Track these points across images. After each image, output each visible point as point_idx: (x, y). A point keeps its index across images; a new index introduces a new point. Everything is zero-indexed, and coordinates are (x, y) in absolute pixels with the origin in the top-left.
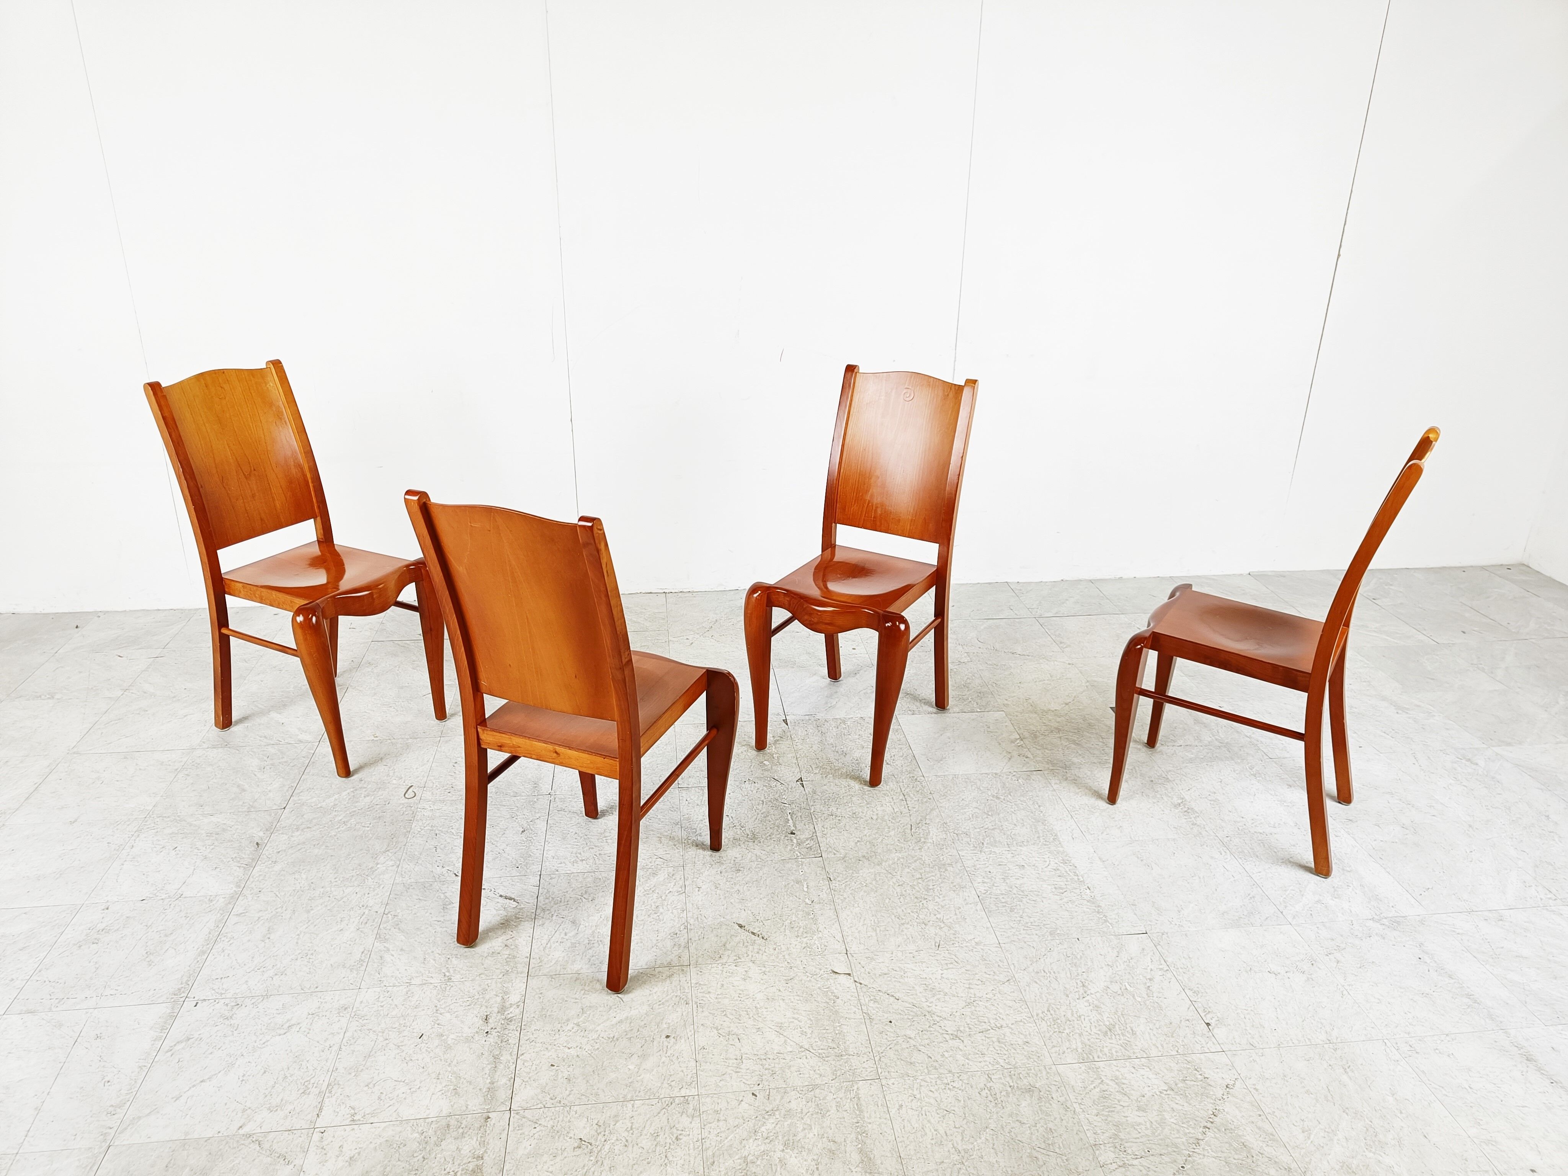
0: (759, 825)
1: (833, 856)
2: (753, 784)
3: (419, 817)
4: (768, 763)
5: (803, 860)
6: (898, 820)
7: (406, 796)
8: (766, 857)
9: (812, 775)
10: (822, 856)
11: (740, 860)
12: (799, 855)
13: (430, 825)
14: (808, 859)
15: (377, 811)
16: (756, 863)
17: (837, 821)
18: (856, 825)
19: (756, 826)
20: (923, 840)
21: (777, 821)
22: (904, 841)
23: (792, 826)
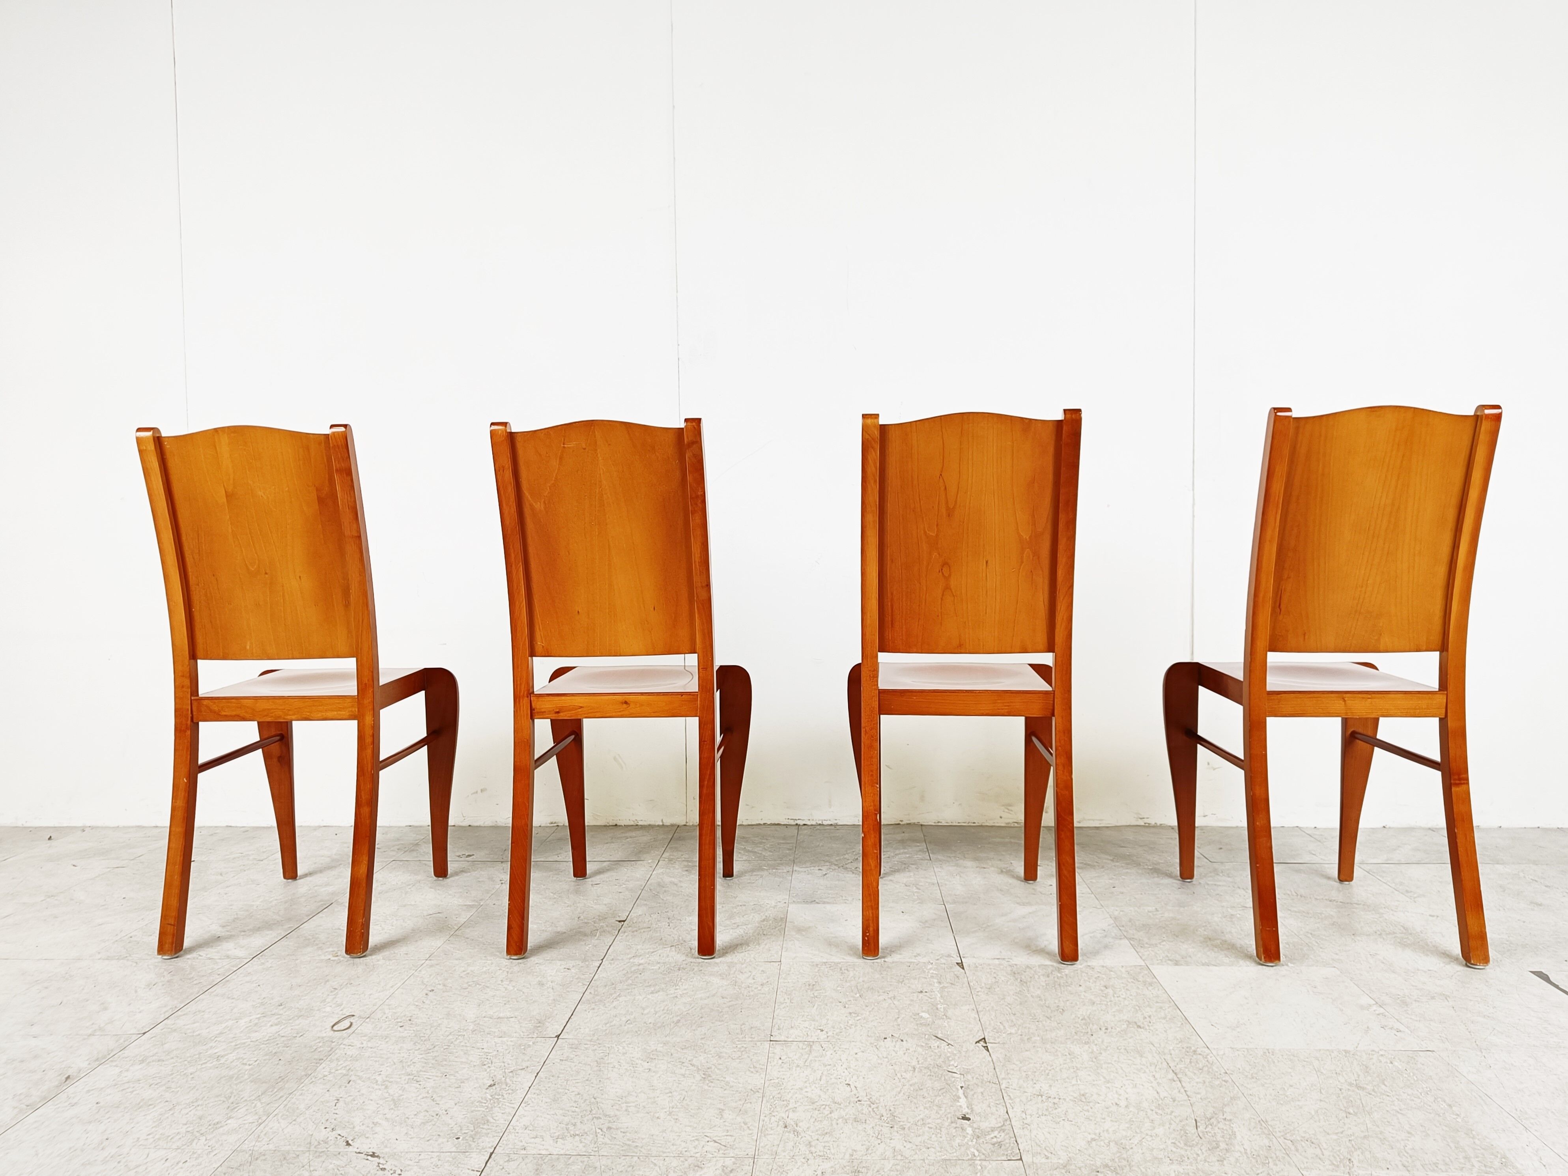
0: (904, 1102)
1: (1044, 1160)
2: (899, 1042)
3: (336, 1056)
4: (929, 1016)
5: (984, 1163)
6: (1169, 1111)
7: (335, 1028)
8: (913, 1153)
9: (1004, 1035)
10: (1021, 1159)
11: (862, 1156)
12: (977, 1153)
13: (348, 1068)
14: (994, 1163)
15: (278, 1044)
16: (892, 1162)
17: (1051, 1105)
18: (1087, 1113)
19: (897, 1103)
20: (1223, 1146)
21: (938, 1098)
22: (1185, 1144)
23: (965, 1106)
